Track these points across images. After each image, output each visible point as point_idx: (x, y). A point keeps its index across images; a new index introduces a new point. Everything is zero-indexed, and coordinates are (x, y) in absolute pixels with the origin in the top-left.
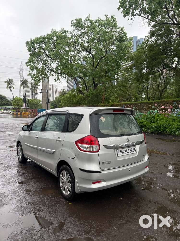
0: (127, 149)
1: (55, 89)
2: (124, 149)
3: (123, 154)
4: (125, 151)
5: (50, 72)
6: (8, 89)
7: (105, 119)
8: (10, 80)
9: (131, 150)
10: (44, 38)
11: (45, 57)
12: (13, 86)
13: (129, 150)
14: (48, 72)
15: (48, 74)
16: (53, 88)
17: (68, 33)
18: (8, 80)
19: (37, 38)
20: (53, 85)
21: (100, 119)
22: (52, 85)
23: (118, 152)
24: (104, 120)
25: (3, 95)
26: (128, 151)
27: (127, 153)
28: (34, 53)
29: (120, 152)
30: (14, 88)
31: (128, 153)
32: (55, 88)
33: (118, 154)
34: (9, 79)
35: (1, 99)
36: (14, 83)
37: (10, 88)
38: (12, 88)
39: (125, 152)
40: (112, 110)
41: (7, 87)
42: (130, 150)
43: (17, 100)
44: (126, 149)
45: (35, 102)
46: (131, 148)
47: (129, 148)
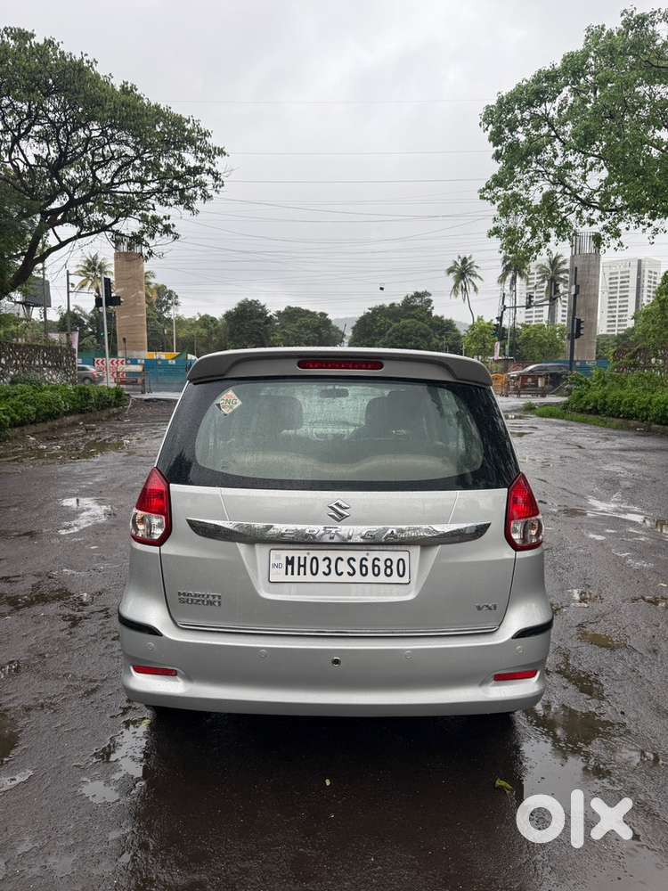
0: (346, 555)
1: (646, 279)
2: (321, 555)
3: (308, 578)
4: (323, 564)
5: (578, 209)
6: (456, 295)
7: (239, 403)
8: (464, 261)
9: (369, 564)
10: (551, 76)
11: (560, 153)
12: (473, 283)
13: (356, 564)
14: (570, 210)
15: (572, 218)
16: (639, 273)
17: (653, 23)
18: (459, 263)
19: (525, 83)
20: (640, 261)
21: (216, 402)
22: (636, 263)
23: (274, 560)
24: (235, 406)
25: (447, 317)
27: (340, 574)
28: (513, 147)
29: (290, 563)
30: (476, 289)
31: (345, 578)
32: (647, 274)
33: (273, 571)
34: (462, 257)
35: (440, 331)
36: (478, 272)
37: (465, 290)
38: (472, 288)
39: (323, 569)
40: (296, 361)
41: (456, 286)
42: (362, 566)
43: (481, 331)
44: (333, 555)
45: (546, 335)
46: (374, 554)
47: (358, 555)
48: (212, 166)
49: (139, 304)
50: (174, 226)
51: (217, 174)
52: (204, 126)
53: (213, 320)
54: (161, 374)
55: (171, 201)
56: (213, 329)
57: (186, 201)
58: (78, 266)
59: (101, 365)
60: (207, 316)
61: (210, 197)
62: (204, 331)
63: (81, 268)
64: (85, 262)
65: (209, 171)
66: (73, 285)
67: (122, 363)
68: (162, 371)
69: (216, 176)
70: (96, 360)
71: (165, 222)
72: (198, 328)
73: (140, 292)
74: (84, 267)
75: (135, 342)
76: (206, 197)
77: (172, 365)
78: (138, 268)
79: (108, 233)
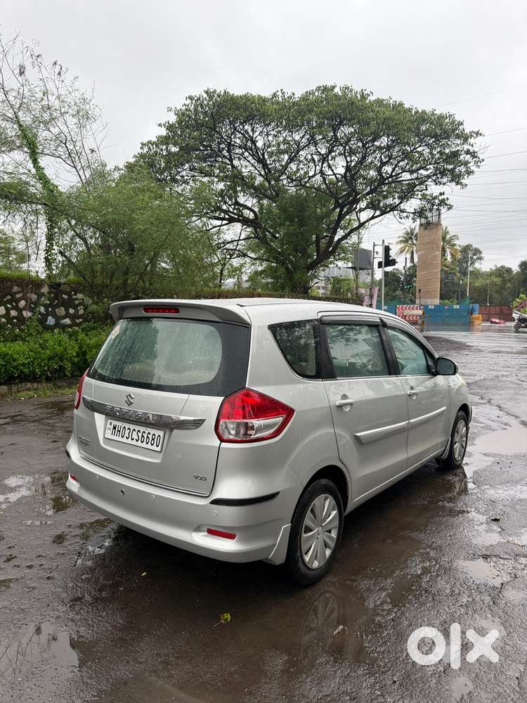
0: (137, 428)
2: (127, 426)
3: (120, 439)
4: (127, 432)
9: (145, 435)
13: (140, 435)
23: (108, 426)
26: (135, 436)
27: (132, 439)
29: (114, 428)
31: (134, 442)
33: (107, 431)
39: (127, 435)
42: (143, 436)
44: (132, 427)
46: (149, 430)
47: (142, 429)
48: (470, 148)
49: (435, 262)
50: (448, 199)
51: (474, 153)
52: (458, 118)
53: (509, 271)
54: (447, 317)
55: (445, 180)
56: (507, 278)
57: (456, 179)
58: (399, 237)
59: (401, 310)
60: (503, 267)
61: (473, 172)
62: (498, 280)
63: (401, 239)
64: (405, 233)
65: (468, 152)
66: (377, 252)
67: (416, 308)
68: (448, 314)
69: (473, 155)
70: (398, 306)
71: (441, 198)
72: (493, 277)
73: (437, 253)
74: (404, 237)
75: (429, 292)
76: (469, 173)
77: (457, 309)
78: (436, 234)
79: (395, 212)
